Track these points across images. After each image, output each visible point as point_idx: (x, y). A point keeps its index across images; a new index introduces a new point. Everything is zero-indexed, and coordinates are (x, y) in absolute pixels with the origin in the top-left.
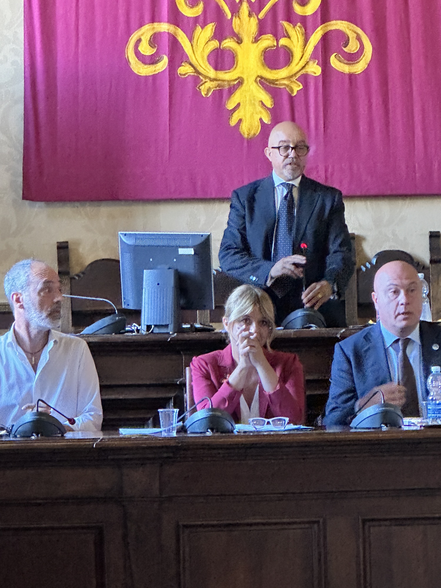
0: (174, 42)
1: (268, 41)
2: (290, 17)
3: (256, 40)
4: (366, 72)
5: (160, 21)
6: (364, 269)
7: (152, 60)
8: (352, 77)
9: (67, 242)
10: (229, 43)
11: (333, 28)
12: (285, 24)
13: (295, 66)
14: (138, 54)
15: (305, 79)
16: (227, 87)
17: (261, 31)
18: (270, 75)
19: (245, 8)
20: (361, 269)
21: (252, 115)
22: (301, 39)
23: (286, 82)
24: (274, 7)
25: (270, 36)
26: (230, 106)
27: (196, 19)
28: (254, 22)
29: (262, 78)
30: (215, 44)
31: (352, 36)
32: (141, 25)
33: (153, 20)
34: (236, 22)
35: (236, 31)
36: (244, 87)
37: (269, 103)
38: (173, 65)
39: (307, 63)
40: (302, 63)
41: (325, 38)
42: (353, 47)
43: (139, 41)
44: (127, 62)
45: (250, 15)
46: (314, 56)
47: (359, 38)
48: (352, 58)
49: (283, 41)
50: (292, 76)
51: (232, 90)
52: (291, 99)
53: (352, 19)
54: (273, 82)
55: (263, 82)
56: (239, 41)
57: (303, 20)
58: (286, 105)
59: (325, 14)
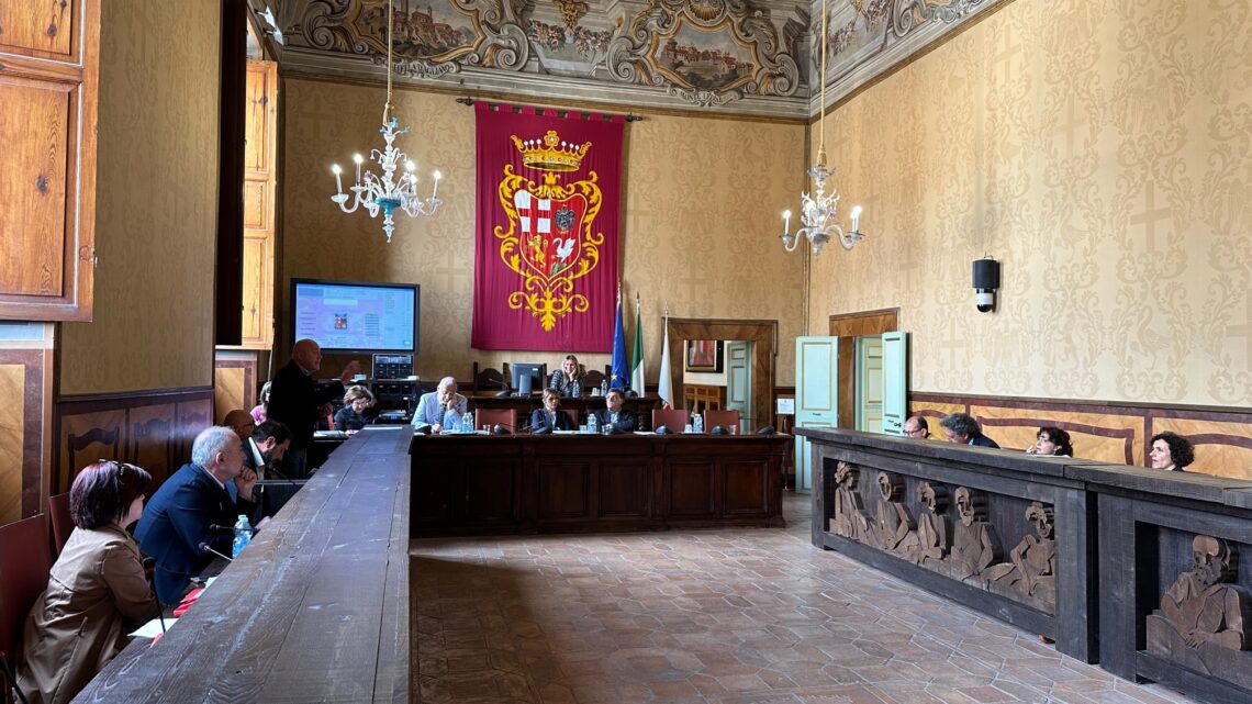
0: (524, 298)
2: (562, 293)
3: (551, 299)
4: (586, 312)
5: (520, 291)
7: (517, 304)
8: (582, 313)
11: (576, 297)
12: (561, 295)
13: (564, 308)
14: (513, 303)
15: (566, 313)
16: (541, 314)
17: (553, 297)
18: (555, 311)
19: (548, 289)
21: (548, 325)
22: (566, 300)
23: (560, 314)
24: (557, 289)
25: (555, 298)
26: (542, 321)
27: (532, 291)
28: (551, 293)
29: (552, 311)
30: (538, 300)
31: (582, 299)
32: (513, 293)
33: (518, 290)
34: (545, 293)
35: (544, 296)
36: (547, 315)
37: (554, 321)
38: (523, 306)
39: (567, 308)
41: (574, 300)
43: (512, 298)
44: (508, 304)
45: (549, 291)
46: (570, 306)
47: (584, 301)
48: (582, 307)
49: (560, 301)
50: (562, 312)
51: (543, 315)
54: (556, 313)
55: (553, 313)
56: (546, 299)
57: (567, 293)
58: (559, 321)
59: (574, 292)
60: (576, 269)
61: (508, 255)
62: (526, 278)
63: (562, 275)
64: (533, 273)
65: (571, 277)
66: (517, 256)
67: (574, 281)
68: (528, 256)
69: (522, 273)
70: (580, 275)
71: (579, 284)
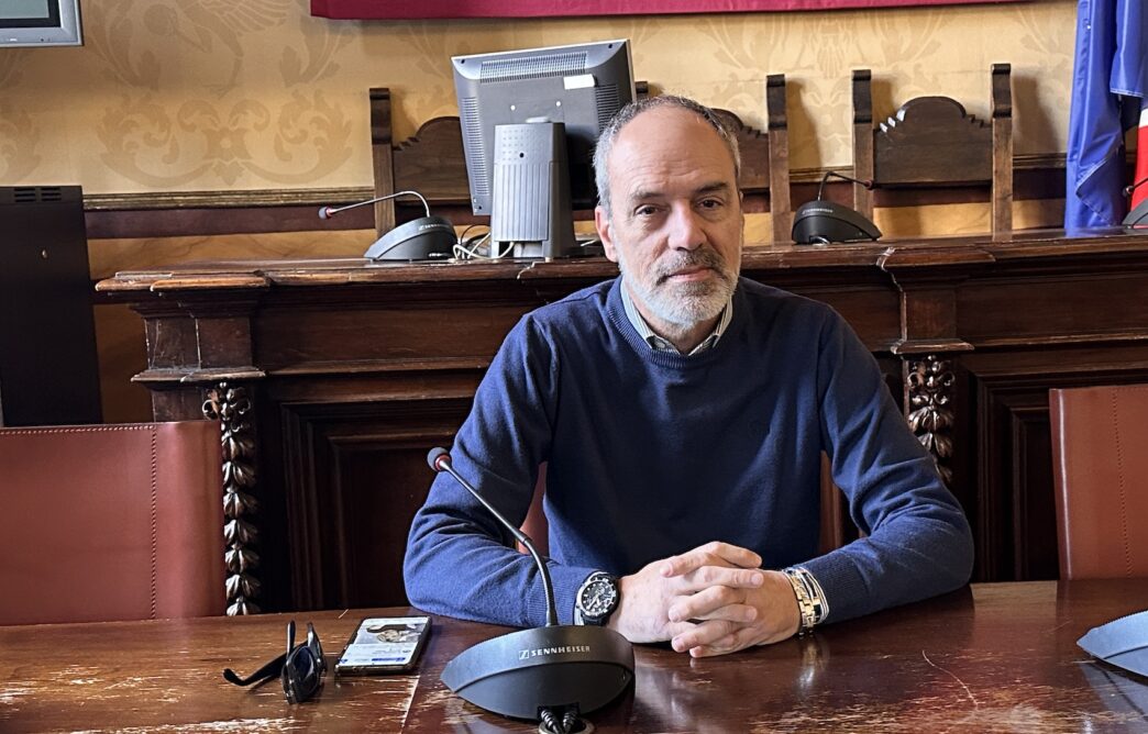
6: (884, 128)
9: (387, 90)
20: (880, 129)
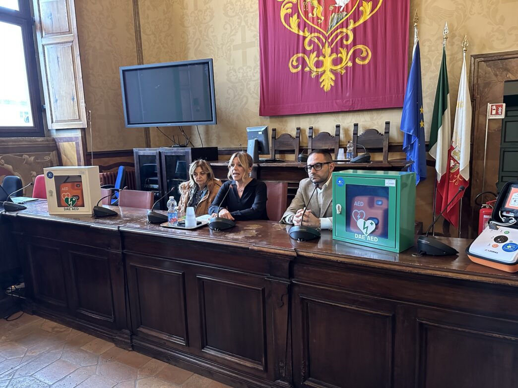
0: (303, 59)
1: (334, 56)
2: (342, 46)
3: (330, 56)
4: (369, 63)
5: (299, 53)
7: (297, 67)
8: (363, 65)
10: (321, 58)
11: (357, 48)
12: (340, 49)
13: (343, 64)
14: (292, 65)
15: (347, 68)
16: (320, 74)
17: (332, 53)
18: (334, 68)
19: (327, 45)
21: (328, 84)
22: (346, 53)
23: (340, 70)
24: (337, 42)
25: (335, 54)
26: (321, 80)
27: (311, 50)
28: (330, 49)
29: (331, 69)
30: (316, 59)
31: (364, 50)
32: (293, 55)
33: (297, 53)
34: (324, 50)
35: (323, 53)
36: (326, 73)
37: (334, 78)
38: (303, 68)
39: (348, 62)
40: (346, 63)
41: (354, 52)
42: (364, 54)
43: (293, 61)
44: (289, 68)
45: (328, 47)
46: (350, 60)
47: (367, 51)
48: (364, 59)
49: (339, 55)
50: (342, 68)
51: (322, 75)
52: (342, 76)
53: (365, 44)
54: (335, 70)
55: (332, 71)
56: (325, 57)
57: (347, 46)
58: (339, 78)
59: (354, 43)
60: (357, 16)
61: (288, 17)
62: (304, 38)
63: (342, 26)
64: (312, 30)
65: (351, 26)
66: (295, 16)
67: (354, 30)
68: (306, 13)
69: (301, 33)
70: (361, 21)
71: (360, 33)
